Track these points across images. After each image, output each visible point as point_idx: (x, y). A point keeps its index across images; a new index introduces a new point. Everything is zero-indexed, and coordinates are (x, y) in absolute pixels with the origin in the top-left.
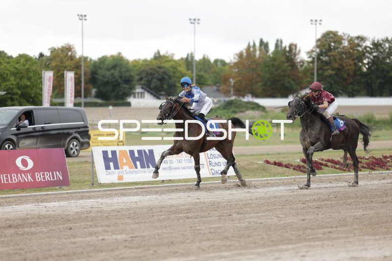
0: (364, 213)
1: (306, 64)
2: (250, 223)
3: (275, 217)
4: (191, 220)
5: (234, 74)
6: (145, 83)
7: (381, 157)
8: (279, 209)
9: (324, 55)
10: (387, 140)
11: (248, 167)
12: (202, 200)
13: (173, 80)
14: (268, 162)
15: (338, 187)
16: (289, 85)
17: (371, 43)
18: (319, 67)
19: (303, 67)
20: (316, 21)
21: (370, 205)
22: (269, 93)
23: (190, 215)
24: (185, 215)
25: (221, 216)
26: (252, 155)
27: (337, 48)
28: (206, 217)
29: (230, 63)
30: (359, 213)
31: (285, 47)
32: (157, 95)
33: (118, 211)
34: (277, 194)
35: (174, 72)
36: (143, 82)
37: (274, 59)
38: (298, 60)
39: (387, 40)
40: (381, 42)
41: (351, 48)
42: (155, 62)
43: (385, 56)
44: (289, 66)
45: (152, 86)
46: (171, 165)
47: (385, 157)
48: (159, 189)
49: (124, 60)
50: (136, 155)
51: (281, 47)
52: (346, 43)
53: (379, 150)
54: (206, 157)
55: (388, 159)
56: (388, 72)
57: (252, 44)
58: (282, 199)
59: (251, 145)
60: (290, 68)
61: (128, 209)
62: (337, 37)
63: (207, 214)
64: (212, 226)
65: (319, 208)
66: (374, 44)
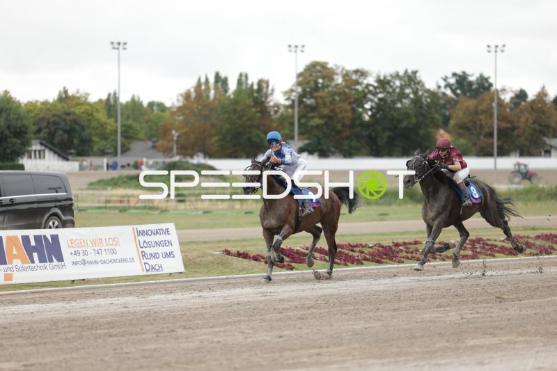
0: (367, 326)
1: (282, 110)
2: (202, 342)
3: (239, 332)
4: (115, 338)
5: (177, 123)
6: (46, 135)
7: (391, 245)
8: (244, 321)
9: (308, 96)
10: (399, 219)
11: (199, 259)
12: (131, 309)
13: (87, 132)
14: (228, 253)
15: (329, 288)
16: (258, 141)
17: (375, 80)
18: (301, 114)
19: (279, 114)
20: (296, 47)
21: (375, 314)
22: (229, 151)
23: (113, 331)
24: (106, 331)
25: (159, 332)
26: (206, 242)
27: (327, 86)
28: (136, 335)
29: (171, 108)
30: (359, 326)
31: (252, 85)
32: (63, 154)
33: (5, 326)
34: (241, 299)
35: (89, 120)
36: (42, 134)
37: (235, 102)
38: (271, 104)
39: (397, 76)
40: (389, 78)
41: (347, 87)
42: (59, 106)
43: (396, 98)
44: (257, 112)
45: (56, 140)
46: (85, 257)
47: (397, 245)
48: (67, 293)
49: (13, 102)
50: (33, 243)
51: (247, 84)
52: (339, 80)
53: (388, 235)
54: (137, 245)
55: (401, 248)
56: (399, 121)
57: (203, 80)
58: (248, 307)
59: (203, 228)
60: (259, 115)
61: (20, 324)
62: (327, 71)
63: (139, 330)
64: (145, 347)
65: (303, 319)
66: (379, 81)
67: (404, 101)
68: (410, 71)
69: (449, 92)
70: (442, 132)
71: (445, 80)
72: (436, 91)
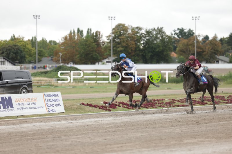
0: (142, 135)
1: (106, 44)
2: (72, 142)
3: (88, 138)
4: (36, 140)
5: (61, 50)
6: (6, 55)
8: (90, 133)
9: (117, 38)
11: (71, 107)
12: (42, 128)
13: (23, 53)
14: (83, 104)
15: (126, 119)
16: (96, 57)
17: (145, 31)
18: (114, 46)
19: (104, 46)
20: (112, 17)
21: (145, 130)
22: (84, 61)
23: (35, 137)
25: (54, 138)
26: (74, 100)
27: (125, 34)
28: (45, 139)
29: (59, 43)
30: (139, 135)
31: (93, 33)
32: (14, 63)
34: (89, 124)
35: (24, 48)
36: (4, 55)
37: (86, 41)
38: (101, 41)
39: (154, 30)
40: (151, 31)
41: (133, 34)
42: (11, 42)
45: (10, 57)
46: (23, 106)
47: (154, 101)
48: (15, 121)
51: (91, 33)
52: (130, 31)
53: (151, 96)
54: (44, 101)
55: (156, 102)
56: (155, 49)
57: (72, 31)
58: (92, 127)
60: (96, 46)
62: (125, 27)
63: (45, 137)
65: (115, 132)
66: (147, 32)
67: (157, 40)
68: (159, 28)
69: (176, 36)
70: (173, 53)
71: (174, 31)
72: (171, 36)
